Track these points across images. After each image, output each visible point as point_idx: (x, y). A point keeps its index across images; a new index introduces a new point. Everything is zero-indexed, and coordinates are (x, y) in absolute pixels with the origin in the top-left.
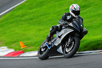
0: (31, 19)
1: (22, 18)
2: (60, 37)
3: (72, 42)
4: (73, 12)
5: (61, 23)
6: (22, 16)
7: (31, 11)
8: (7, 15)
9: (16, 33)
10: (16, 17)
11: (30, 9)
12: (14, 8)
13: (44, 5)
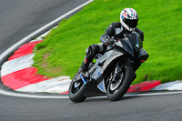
1: (96, 26)
2: (101, 65)
3: (120, 73)
4: (126, 21)
5: (103, 40)
8: (69, 20)
10: (86, 23)
11: (112, 10)
12: (82, 8)
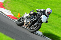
0: (31, 6)
6: (28, 2)
7: (33, 2)
9: (19, 8)
13: (41, 3)
